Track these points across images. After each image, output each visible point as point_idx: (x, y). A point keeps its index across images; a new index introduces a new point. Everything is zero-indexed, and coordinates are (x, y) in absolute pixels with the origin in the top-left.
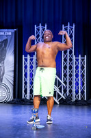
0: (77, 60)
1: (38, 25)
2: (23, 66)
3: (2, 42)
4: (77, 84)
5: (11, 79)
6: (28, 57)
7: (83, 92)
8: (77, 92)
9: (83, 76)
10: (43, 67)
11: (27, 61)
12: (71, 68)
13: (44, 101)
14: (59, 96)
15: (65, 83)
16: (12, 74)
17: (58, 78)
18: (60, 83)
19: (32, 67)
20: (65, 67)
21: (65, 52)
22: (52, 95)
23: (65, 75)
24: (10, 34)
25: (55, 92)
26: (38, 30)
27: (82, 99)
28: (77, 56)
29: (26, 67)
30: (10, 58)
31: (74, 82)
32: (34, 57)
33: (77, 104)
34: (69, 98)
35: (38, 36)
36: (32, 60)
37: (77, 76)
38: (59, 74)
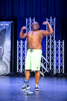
0: (57, 44)
1: (28, 19)
2: (18, 48)
3: (2, 31)
4: (57, 61)
5: (9, 58)
6: (21, 42)
7: (61, 67)
8: (57, 67)
9: (61, 55)
10: (32, 49)
11: (20, 45)
12: (53, 49)
13: (33, 74)
14: (44, 70)
15: (49, 60)
16: (10, 54)
17: (43, 57)
18: (44, 61)
19: (24, 49)
20: (49, 49)
21: (49, 38)
22: (39, 69)
23: (49, 55)
24: (8, 25)
25: (41, 67)
26: (29, 22)
27: (61, 72)
28: (57, 41)
29: (20, 49)
30: (8, 43)
31: (55, 60)
32: (26, 42)
33: (57, 76)
34: (52, 72)
35: (28, 27)
36: (24, 44)
37: (57, 55)
38: (44, 54)
